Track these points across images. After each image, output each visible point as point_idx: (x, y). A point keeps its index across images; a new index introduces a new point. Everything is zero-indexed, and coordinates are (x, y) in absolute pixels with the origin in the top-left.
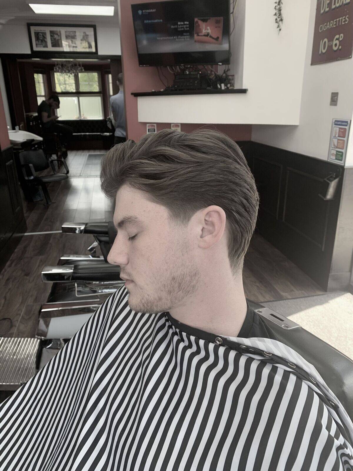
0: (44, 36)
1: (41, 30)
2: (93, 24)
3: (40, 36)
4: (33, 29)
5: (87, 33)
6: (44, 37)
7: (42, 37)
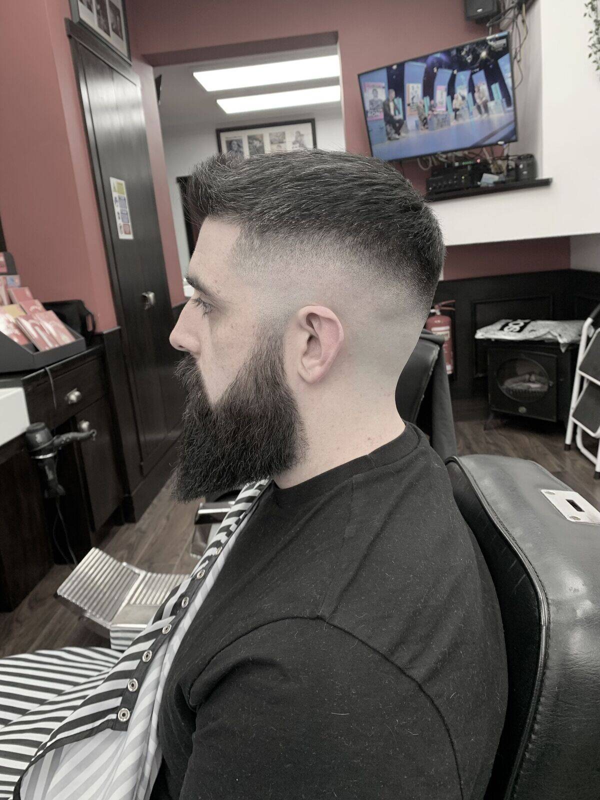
0: (240, 144)
1: (235, 137)
2: (310, 117)
3: (234, 146)
4: (224, 137)
5: (302, 133)
6: (240, 146)
7: (237, 146)
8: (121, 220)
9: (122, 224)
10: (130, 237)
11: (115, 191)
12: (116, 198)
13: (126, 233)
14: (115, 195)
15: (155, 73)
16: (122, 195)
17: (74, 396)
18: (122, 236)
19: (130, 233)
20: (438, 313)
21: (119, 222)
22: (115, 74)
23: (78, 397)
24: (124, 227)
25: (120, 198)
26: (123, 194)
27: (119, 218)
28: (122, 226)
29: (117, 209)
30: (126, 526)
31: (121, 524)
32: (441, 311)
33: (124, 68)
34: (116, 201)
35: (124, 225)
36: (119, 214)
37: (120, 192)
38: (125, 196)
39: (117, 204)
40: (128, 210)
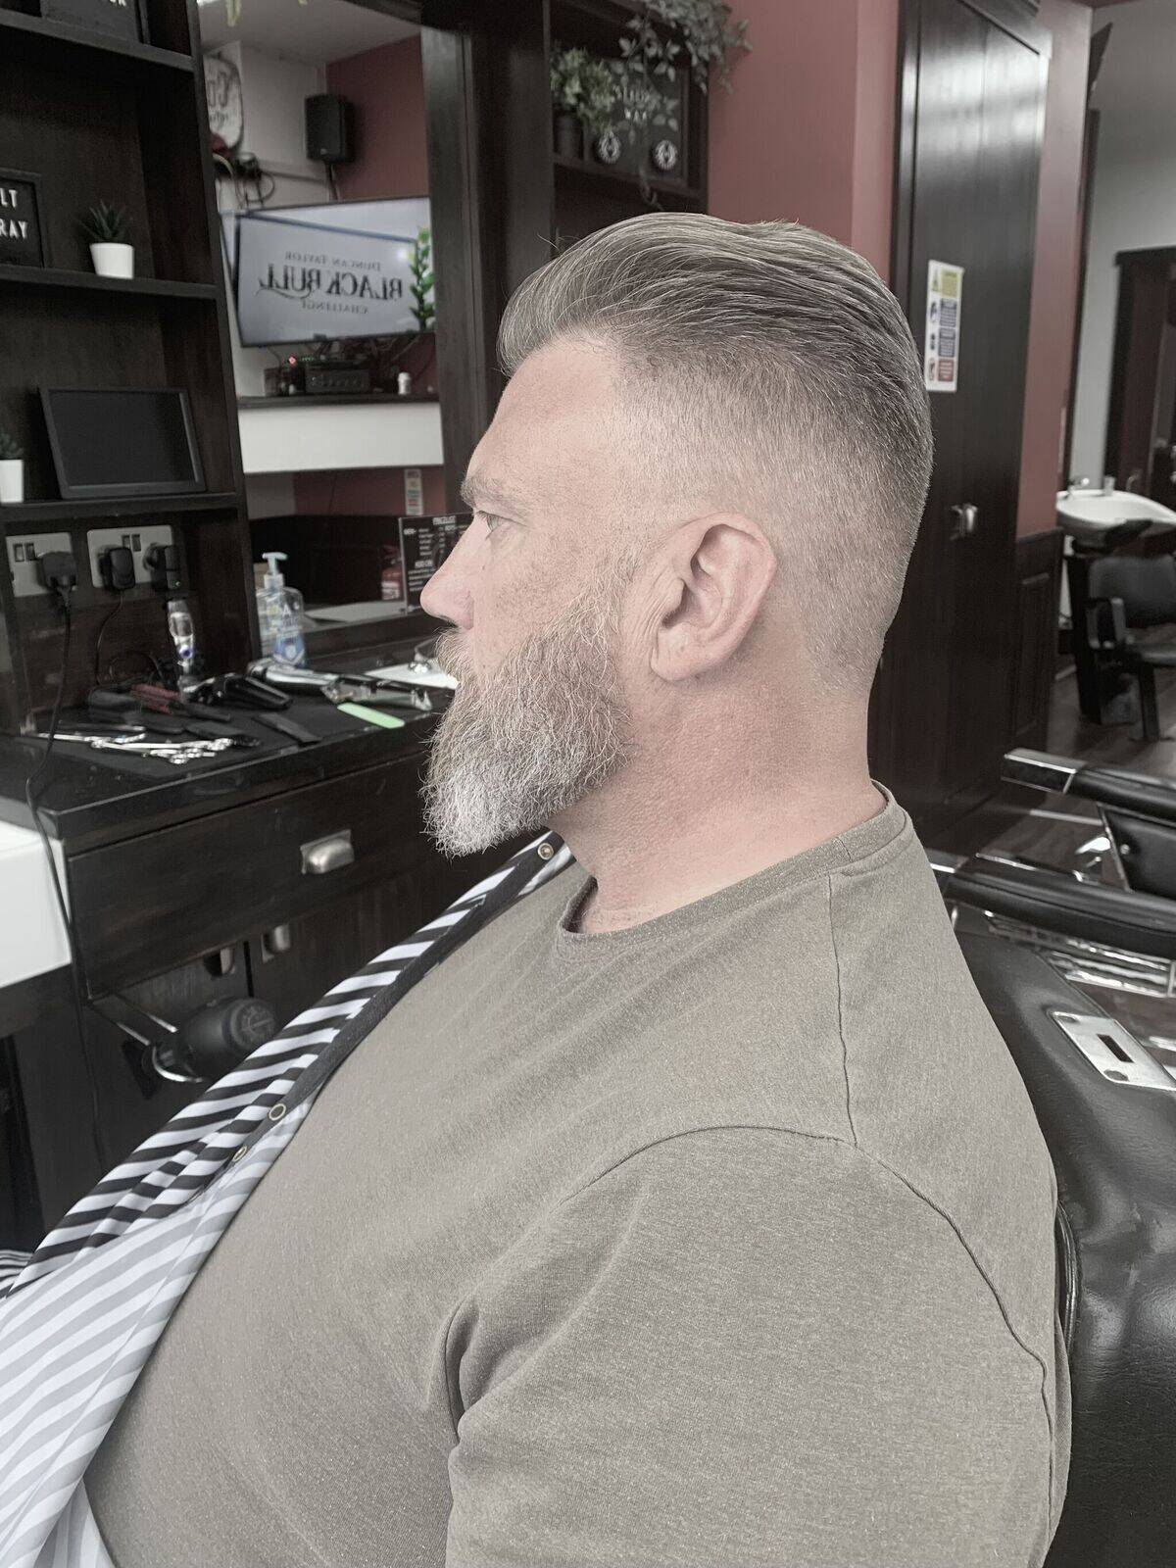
8: (936, 350)
9: (937, 359)
10: (951, 387)
11: (935, 290)
12: (934, 305)
13: (941, 379)
14: (933, 297)
15: (1093, 25)
16: (948, 298)
18: (933, 385)
19: (950, 380)
21: (931, 356)
22: (993, 33)
24: (940, 366)
25: (943, 304)
26: (955, 296)
27: (933, 347)
28: (936, 363)
29: (933, 328)
33: (1018, 19)
34: (933, 311)
35: (940, 362)
36: (933, 337)
37: (948, 290)
38: (958, 299)
39: (934, 315)
40: (957, 329)
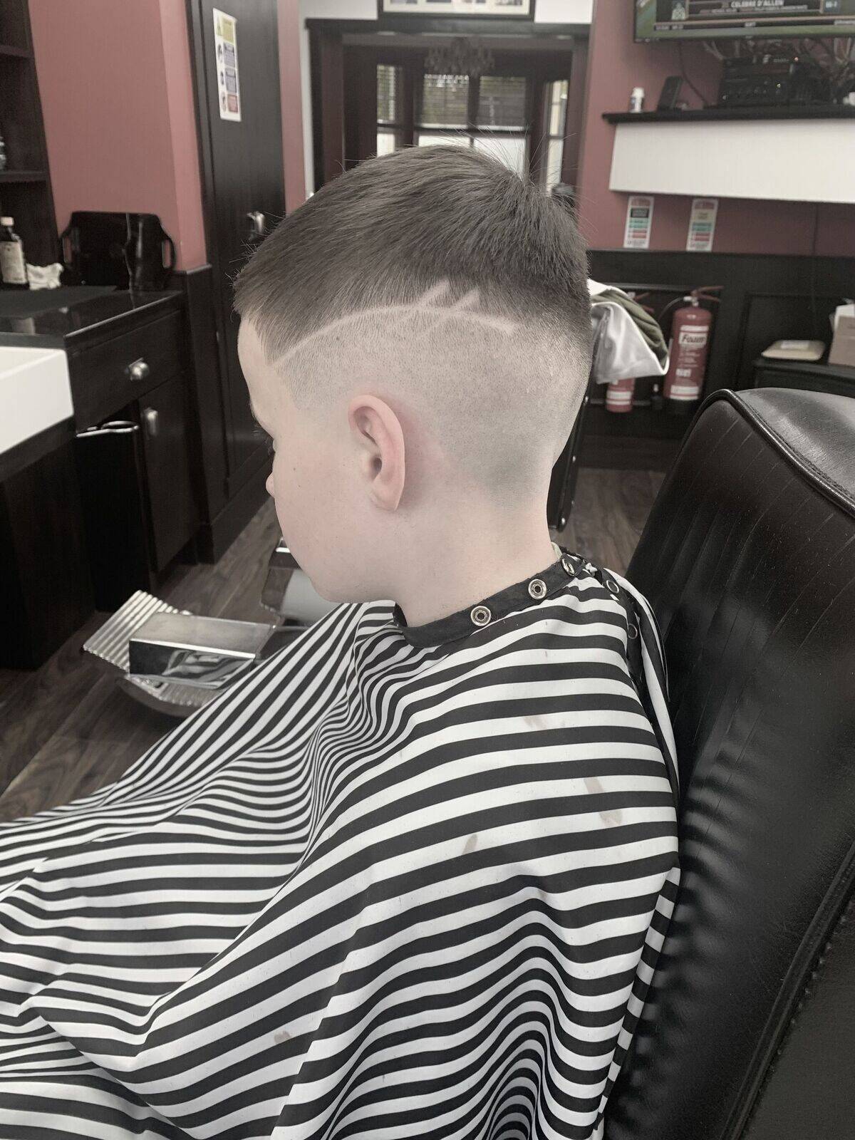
8: (225, 86)
9: (226, 93)
10: (236, 117)
11: (219, 34)
12: (220, 47)
13: (230, 110)
14: (219, 41)
16: (228, 43)
17: (139, 369)
18: (226, 114)
19: (236, 111)
20: (696, 304)
21: (222, 90)
23: (144, 371)
24: (228, 98)
25: (225, 48)
26: (232, 41)
27: (223, 83)
28: (226, 96)
29: (221, 67)
30: (200, 566)
31: (193, 563)
32: (699, 300)
34: (220, 52)
35: (229, 95)
36: (222, 74)
37: (227, 37)
38: (234, 44)
39: (221, 57)
40: (236, 69)
